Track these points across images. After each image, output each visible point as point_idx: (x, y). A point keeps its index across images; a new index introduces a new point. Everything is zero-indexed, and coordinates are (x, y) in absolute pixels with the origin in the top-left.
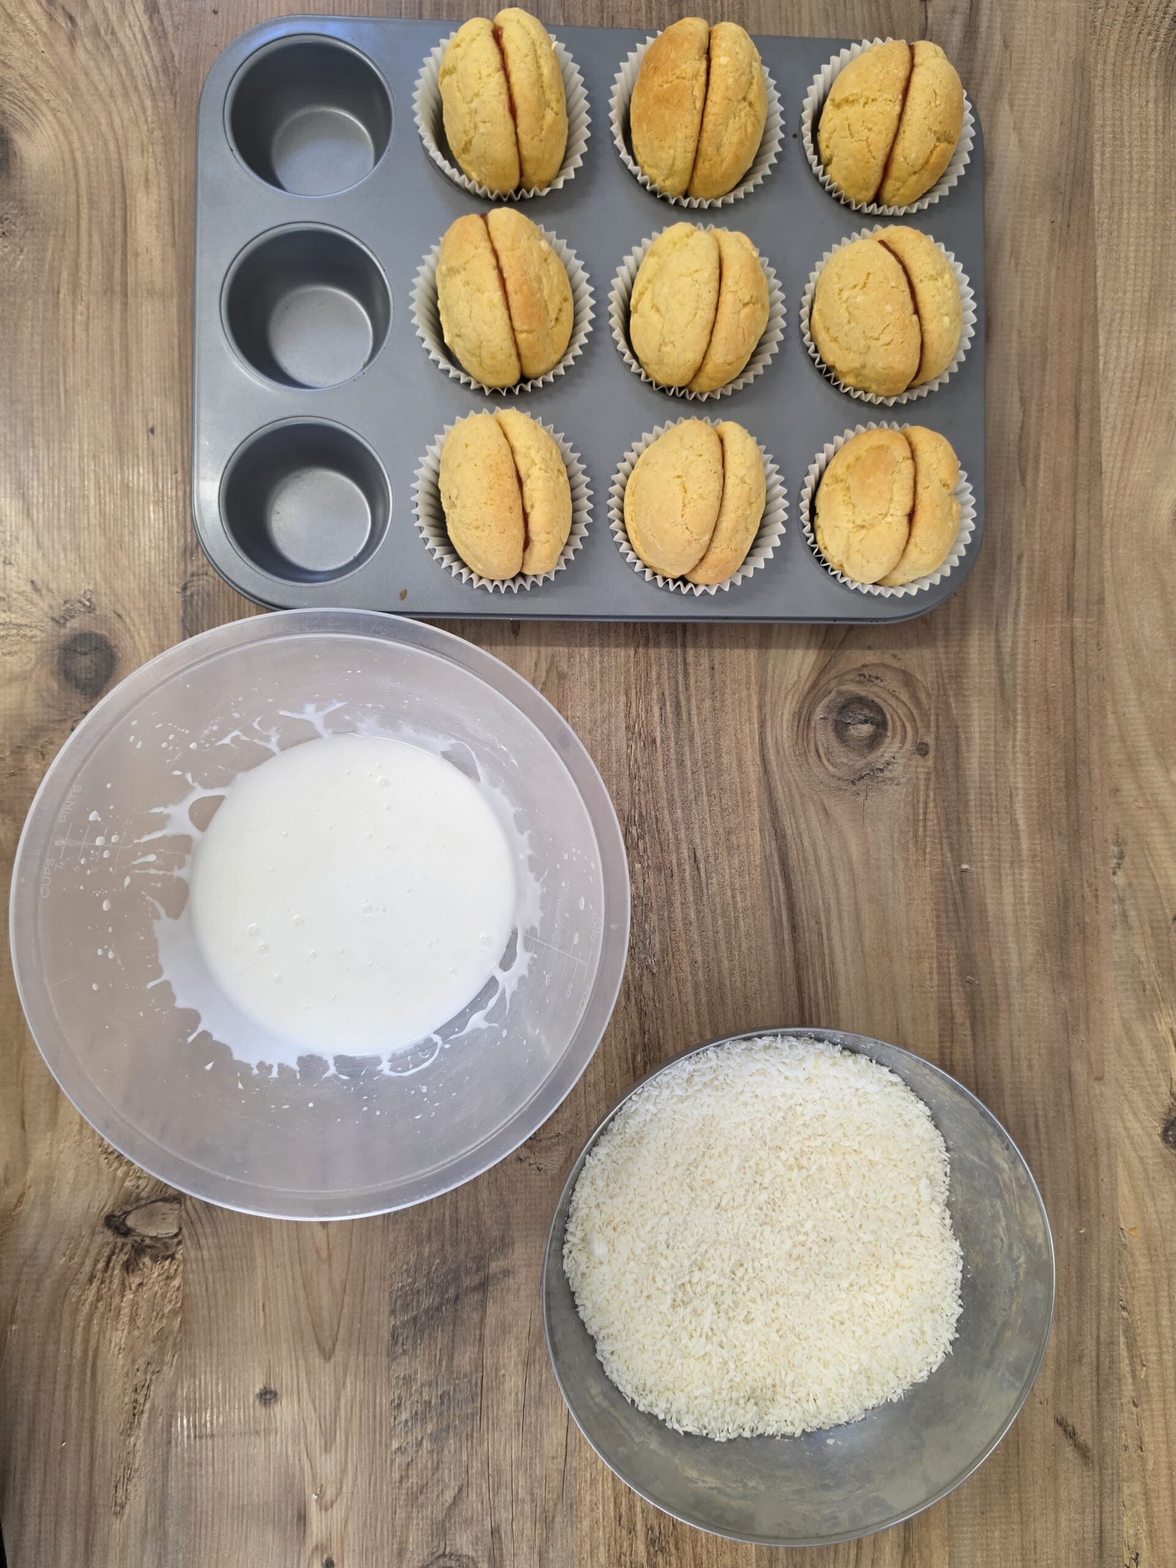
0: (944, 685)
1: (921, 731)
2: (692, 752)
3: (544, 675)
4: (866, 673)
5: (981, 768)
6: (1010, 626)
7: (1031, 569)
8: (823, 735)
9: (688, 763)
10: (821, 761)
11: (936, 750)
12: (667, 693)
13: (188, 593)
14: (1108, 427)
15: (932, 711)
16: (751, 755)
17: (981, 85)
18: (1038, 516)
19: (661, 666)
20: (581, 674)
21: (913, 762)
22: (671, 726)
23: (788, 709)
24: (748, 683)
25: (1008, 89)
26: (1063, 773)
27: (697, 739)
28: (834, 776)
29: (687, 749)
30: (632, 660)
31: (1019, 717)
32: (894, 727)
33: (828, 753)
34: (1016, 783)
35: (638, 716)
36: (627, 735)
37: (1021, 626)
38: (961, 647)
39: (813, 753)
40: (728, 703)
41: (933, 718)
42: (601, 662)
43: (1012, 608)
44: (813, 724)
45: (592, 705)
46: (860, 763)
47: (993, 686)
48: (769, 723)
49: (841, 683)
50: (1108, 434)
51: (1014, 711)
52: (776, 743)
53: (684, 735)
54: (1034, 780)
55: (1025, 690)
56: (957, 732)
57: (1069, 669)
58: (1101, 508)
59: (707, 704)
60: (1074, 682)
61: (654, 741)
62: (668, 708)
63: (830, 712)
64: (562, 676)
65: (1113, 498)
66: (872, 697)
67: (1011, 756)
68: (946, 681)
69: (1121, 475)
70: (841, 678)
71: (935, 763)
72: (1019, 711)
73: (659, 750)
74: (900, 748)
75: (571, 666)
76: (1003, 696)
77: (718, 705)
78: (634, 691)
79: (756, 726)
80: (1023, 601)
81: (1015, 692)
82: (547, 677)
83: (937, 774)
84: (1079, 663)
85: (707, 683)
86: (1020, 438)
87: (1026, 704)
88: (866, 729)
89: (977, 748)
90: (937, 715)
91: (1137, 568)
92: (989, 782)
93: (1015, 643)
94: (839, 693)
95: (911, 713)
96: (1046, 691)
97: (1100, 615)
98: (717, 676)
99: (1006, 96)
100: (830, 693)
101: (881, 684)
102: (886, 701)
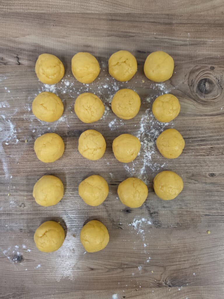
0: (193, 61)
1: (207, 68)
2: (215, 136)
3: (193, 181)
4: (190, 84)
5: (217, 51)
6: (176, 42)
7: (159, 35)
8: (209, 97)
9: (218, 137)
10: (216, 98)
11: (212, 64)
12: (197, 144)
13: (171, 285)
14: (116, 11)
15: (201, 65)
16: (215, 118)
17: (11, 47)
18: (143, 32)
19: (189, 146)
20: (192, 169)
21: (216, 71)
22: (207, 143)
23: (201, 108)
24: (194, 119)
25: (12, 38)
26: (218, 28)
27: (211, 135)
28: (221, 94)
29: (214, 138)
30: (188, 154)
31: (202, 40)
32: (206, 76)
33: (214, 96)
34: (221, 42)
35: (204, 152)
36: (210, 156)
37: (176, 38)
38: (182, 56)
39: (214, 100)
40: (200, 125)
41: (203, 65)
42: (189, 163)
43: (171, 41)
44: (206, 100)
45: (201, 166)
46: (217, 87)
47: (194, 47)
48: (206, 113)
49: (194, 92)
50: (118, 11)
51: (201, 41)
52: (212, 111)
53: (210, 139)
54: (220, 36)
55: (194, 38)
56: (207, 58)
57: (188, 25)
58: (141, 14)
59: (200, 132)
60: (192, 24)
61: (212, 148)
62: (202, 143)
63: (202, 95)
64: (193, 175)
65: (137, 10)
66: (198, 83)
67: (213, 43)
68: (192, 61)
69: (130, 8)
70: (192, 92)
71: (216, 65)
72: (201, 40)
73: (214, 146)
75: (190, 173)
76: (196, 44)
77: (201, 128)
78: (197, 154)
79: (206, 117)
80: (169, 38)
81: (195, 41)
82: (193, 180)
83: (220, 64)
84: (186, 22)
85: (194, 132)
86: (120, 37)
87: (198, 38)
88: (207, 85)
89: (212, 52)
90: (202, 64)
91: (158, 4)
92: (221, 49)
93: (181, 40)
94: (197, 92)
95: (202, 71)
96: (194, 32)
97: (172, 15)
98: (192, 129)
99: (14, 39)
100: (196, 95)
101: (194, 80)
102: (199, 79)
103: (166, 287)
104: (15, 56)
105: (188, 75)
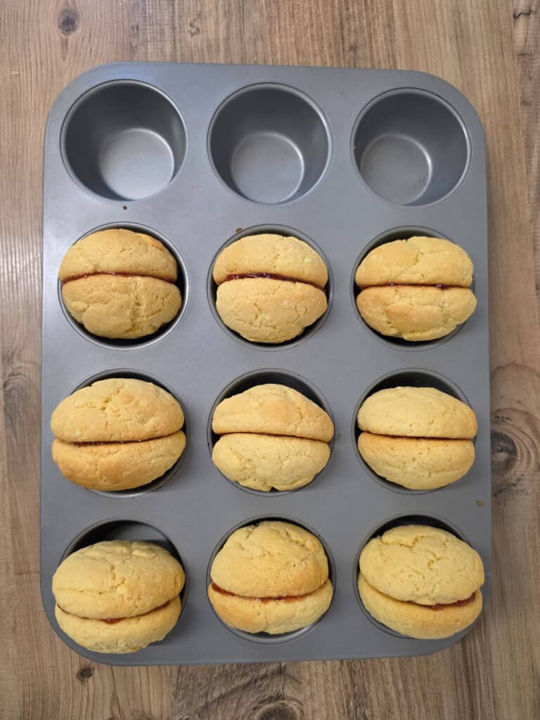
4: (500, 415)
13: (8, 388)
21: (536, 477)
32: (522, 453)
46: (500, 481)
66: (505, 432)
74: (527, 468)
88: (503, 456)
95: (534, 443)
101: (511, 423)
102: (515, 435)
103: (4, 374)
104: (533, 8)
105: (522, 409)
